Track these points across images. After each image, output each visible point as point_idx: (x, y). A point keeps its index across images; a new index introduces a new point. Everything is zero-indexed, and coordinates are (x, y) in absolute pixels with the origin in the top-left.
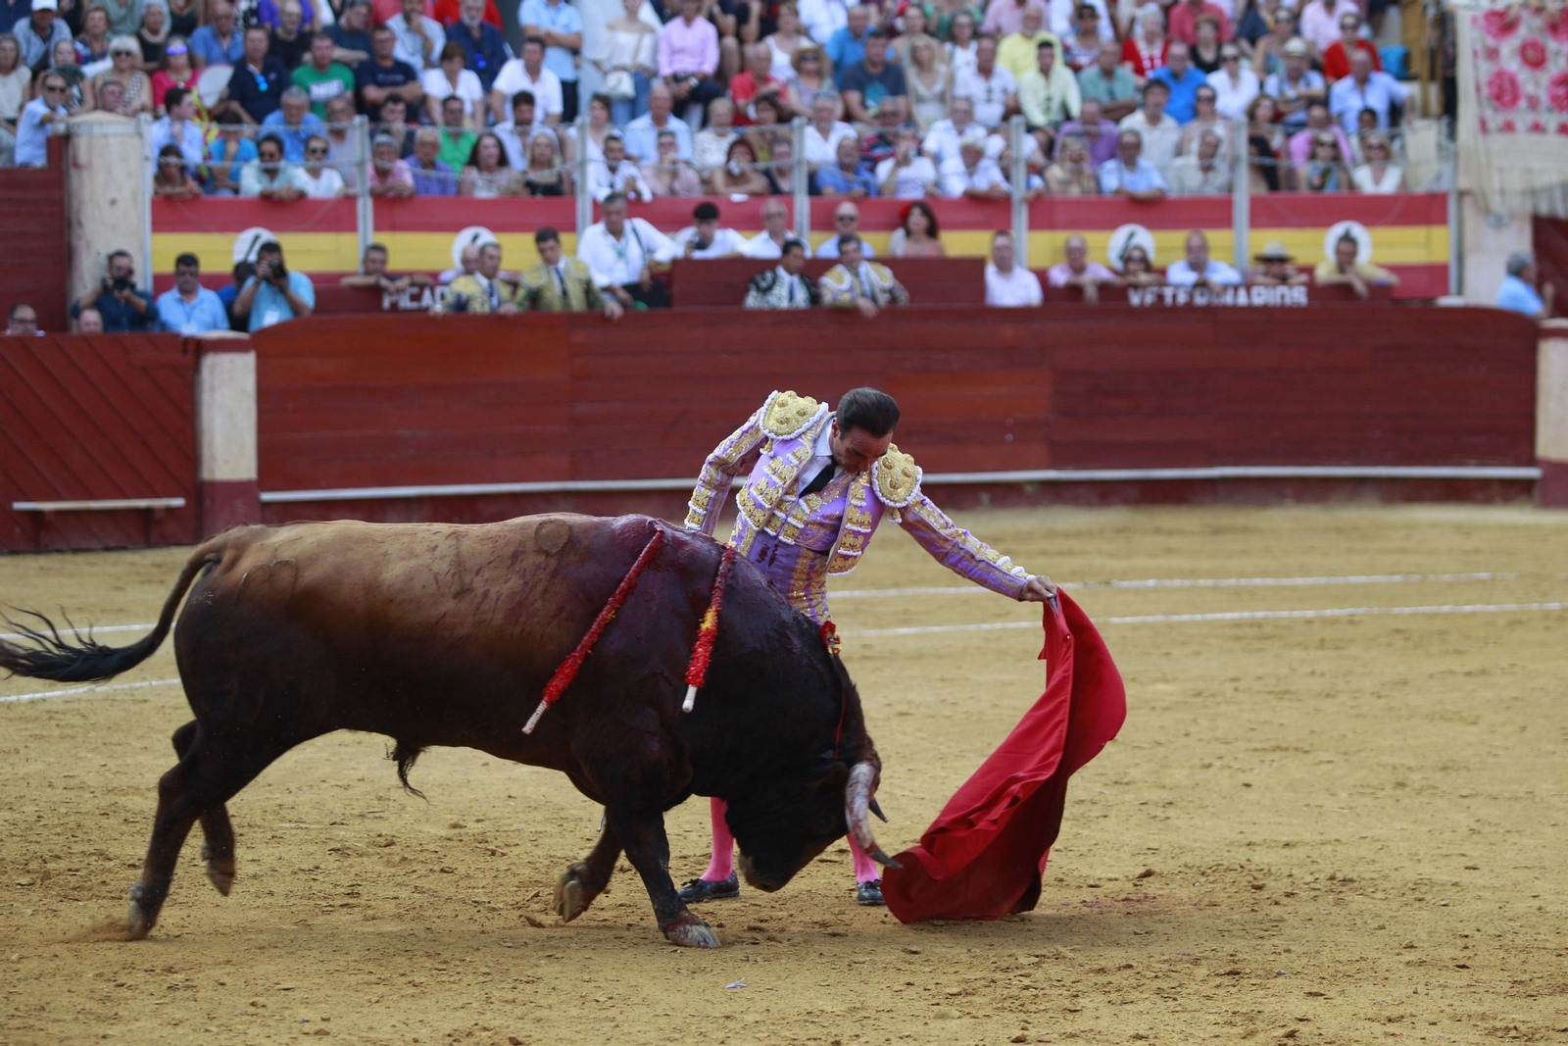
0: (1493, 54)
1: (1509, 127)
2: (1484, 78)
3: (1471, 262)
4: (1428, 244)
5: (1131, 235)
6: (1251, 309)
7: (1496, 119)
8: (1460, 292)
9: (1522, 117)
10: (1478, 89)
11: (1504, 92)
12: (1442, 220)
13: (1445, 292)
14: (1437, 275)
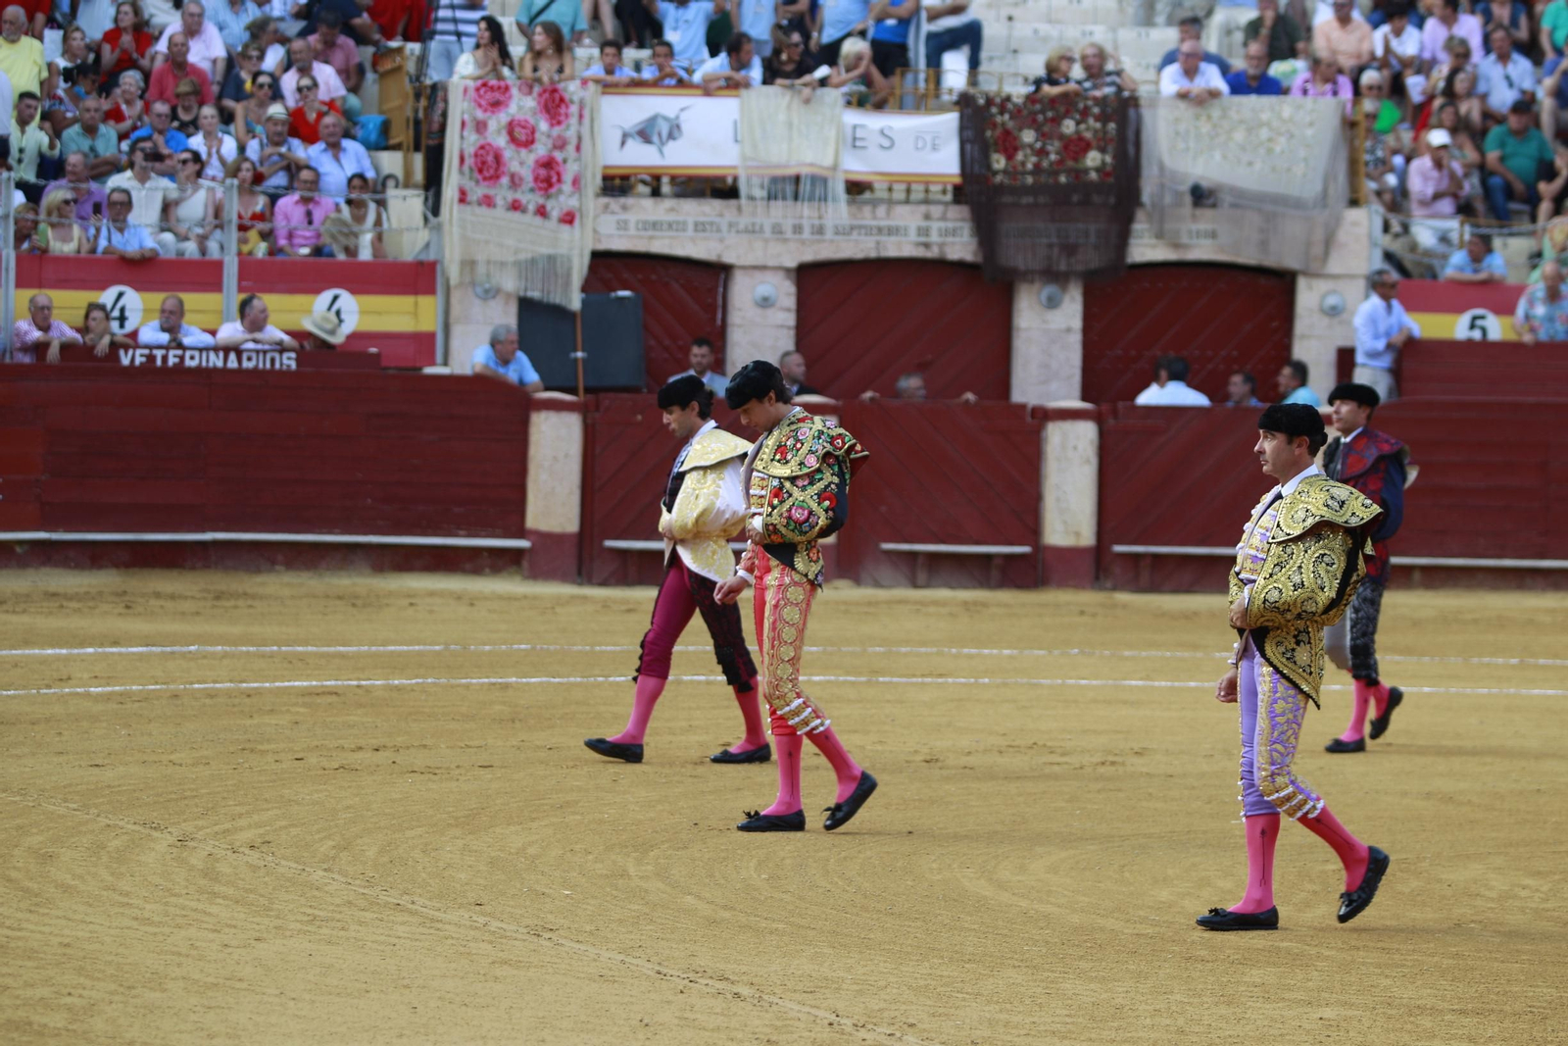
0: (481, 127)
1: (488, 201)
2: (470, 150)
3: (457, 331)
4: (416, 314)
5: (121, 295)
6: (240, 371)
7: (477, 192)
8: (446, 363)
9: (502, 193)
10: (462, 160)
11: (488, 166)
12: (430, 290)
13: (433, 363)
14: (423, 343)
